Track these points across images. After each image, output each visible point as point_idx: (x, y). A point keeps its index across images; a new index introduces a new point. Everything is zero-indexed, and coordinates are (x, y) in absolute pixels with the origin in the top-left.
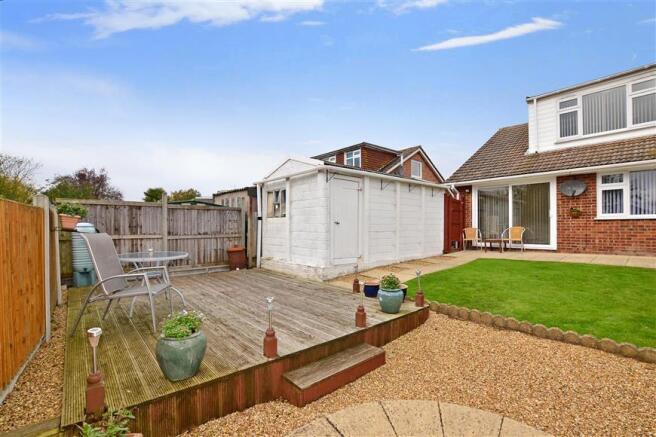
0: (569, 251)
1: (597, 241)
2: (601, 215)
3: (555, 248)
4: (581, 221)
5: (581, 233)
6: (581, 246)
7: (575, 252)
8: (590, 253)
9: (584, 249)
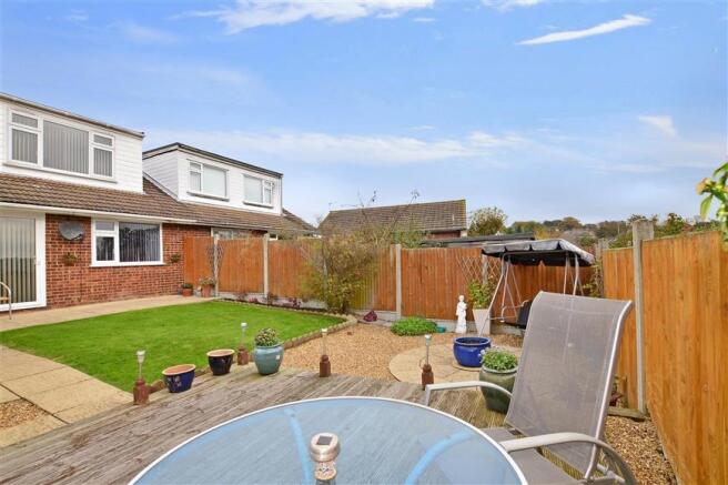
0: (62, 305)
1: (92, 290)
2: (95, 263)
3: (44, 304)
4: (75, 270)
5: (76, 283)
6: (75, 298)
7: (69, 306)
8: (85, 304)
9: (79, 300)
